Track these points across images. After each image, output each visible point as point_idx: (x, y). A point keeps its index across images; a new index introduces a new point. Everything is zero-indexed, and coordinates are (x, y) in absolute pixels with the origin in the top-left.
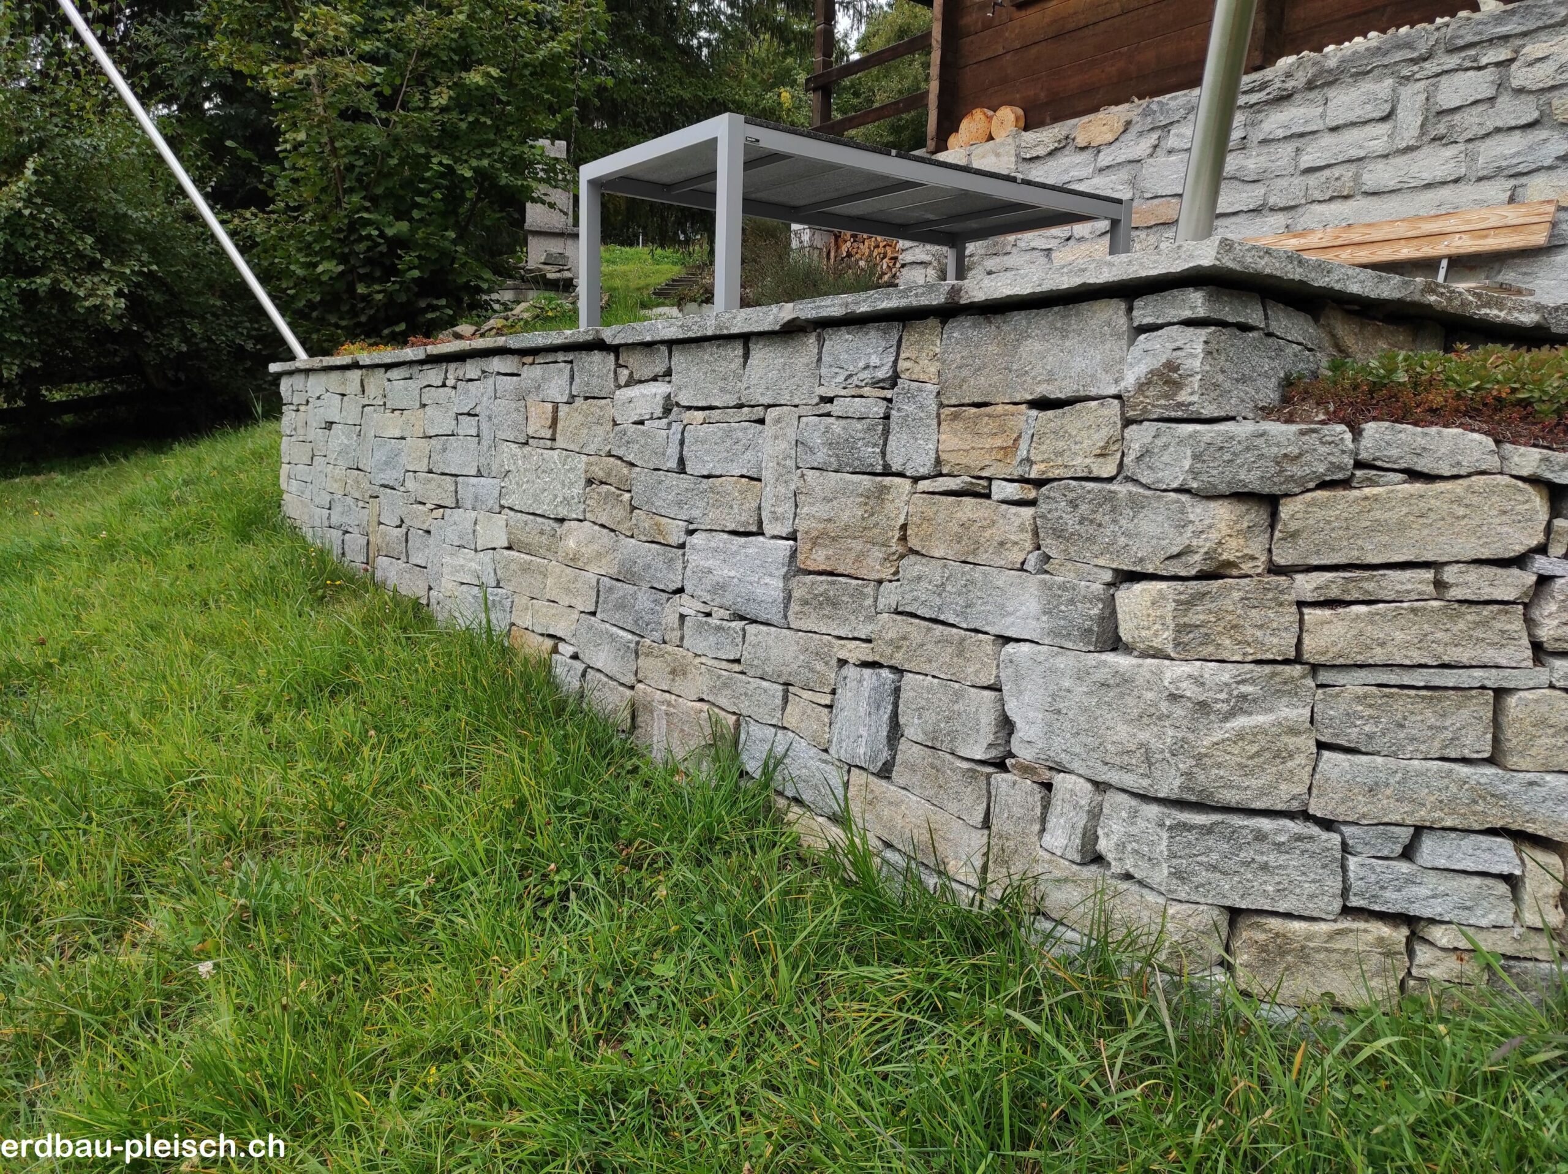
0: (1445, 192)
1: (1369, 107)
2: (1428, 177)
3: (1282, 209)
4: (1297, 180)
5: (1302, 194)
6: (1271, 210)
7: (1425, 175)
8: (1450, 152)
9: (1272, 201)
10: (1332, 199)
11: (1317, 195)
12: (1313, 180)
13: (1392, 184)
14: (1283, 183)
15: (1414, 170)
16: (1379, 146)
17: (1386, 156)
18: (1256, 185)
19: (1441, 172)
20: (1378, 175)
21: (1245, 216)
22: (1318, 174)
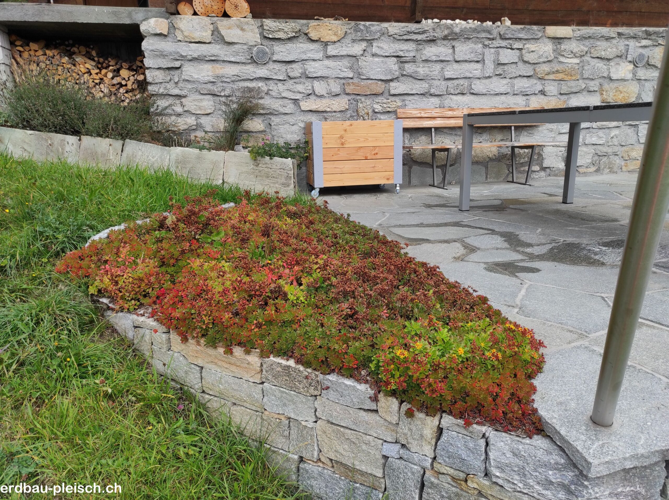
0: (503, 97)
1: (472, 55)
2: (498, 90)
3: (437, 96)
4: (443, 83)
5: (445, 90)
6: (431, 95)
8: (505, 81)
9: (432, 91)
10: (459, 94)
11: (452, 91)
12: (450, 83)
13: (484, 91)
14: (436, 83)
15: (492, 86)
16: (478, 73)
20: (478, 86)
21: (418, 96)
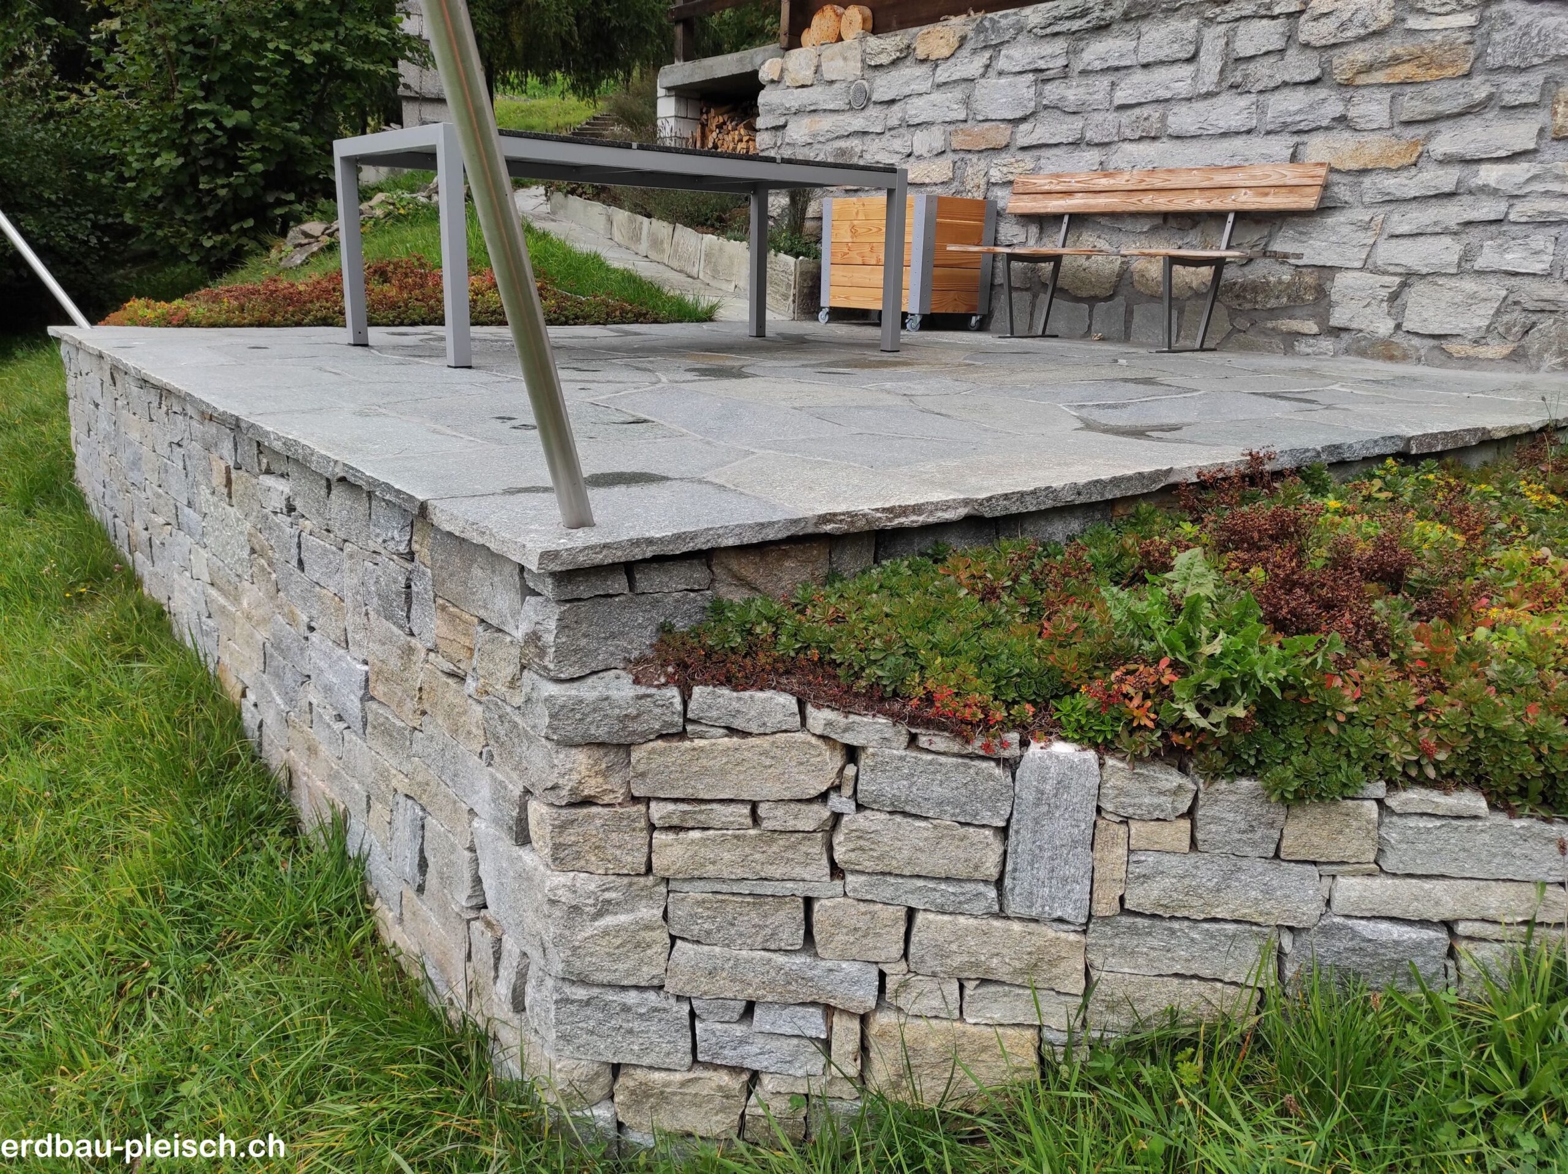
0: (1238, 143)
1: (1175, 46)
2: (1224, 125)
3: (1097, 145)
4: (1111, 116)
5: (1115, 131)
6: (1088, 144)
7: (1222, 123)
8: (1244, 102)
9: (1089, 135)
10: (1141, 139)
11: (1128, 133)
12: (1126, 117)
13: (1193, 130)
14: (1098, 117)
15: (1213, 116)
16: (1184, 88)
17: (1189, 99)
18: (1075, 117)
19: (1236, 122)
20: (1183, 119)
22: (1129, 112)
